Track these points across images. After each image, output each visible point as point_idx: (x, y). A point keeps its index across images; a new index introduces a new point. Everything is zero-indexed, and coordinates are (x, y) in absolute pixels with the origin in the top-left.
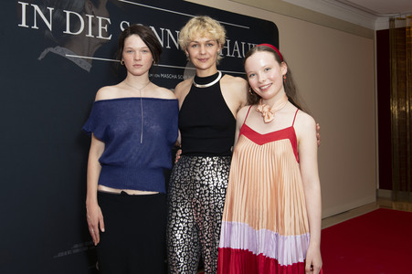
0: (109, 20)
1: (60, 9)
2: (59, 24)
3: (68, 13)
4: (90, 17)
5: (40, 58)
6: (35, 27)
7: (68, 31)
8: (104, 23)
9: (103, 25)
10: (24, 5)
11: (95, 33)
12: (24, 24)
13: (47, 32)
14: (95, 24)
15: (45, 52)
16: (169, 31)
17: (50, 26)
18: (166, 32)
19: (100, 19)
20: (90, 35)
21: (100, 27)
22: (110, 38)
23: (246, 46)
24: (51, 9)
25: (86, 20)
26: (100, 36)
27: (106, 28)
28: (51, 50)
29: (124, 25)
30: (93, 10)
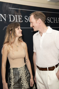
0: (21, 16)
3: (10, 15)
4: (16, 16)
5: (3, 30)
6: (1, 21)
7: (10, 21)
9: (20, 18)
11: (18, 20)
13: (5, 22)
17: (5, 20)
19: (19, 16)
20: (17, 21)
21: (19, 19)
22: (22, 21)
24: (5, 15)
25: (15, 17)
27: (21, 19)
29: (26, 17)
30: (17, 14)
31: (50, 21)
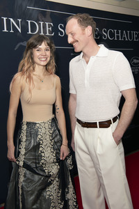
0: (52, 24)
3: (29, 22)
4: (42, 23)
5: (15, 49)
6: (12, 31)
7: (30, 32)
8: (50, 26)
9: (49, 27)
10: (5, 19)
12: (5, 30)
13: (18, 34)
15: (18, 45)
17: (20, 30)
20: (42, 33)
22: (53, 34)
23: (130, 33)
24: (20, 20)
25: (39, 25)
26: (48, 34)
28: (22, 43)
29: (61, 27)
30: (43, 19)
31: (107, 35)
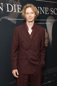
0: (21, 6)
1: (5, 3)
2: (5, 8)
3: (8, 4)
4: (15, 5)
7: (8, 11)
8: (20, 7)
9: (19, 8)
13: (1, 12)
14: (16, 8)
15: (1, 19)
16: (41, 8)
17: (2, 10)
18: (40, 8)
19: (18, 5)
20: (15, 11)
22: (21, 12)
24: (2, 4)
26: (18, 12)
27: (20, 9)
28: (3, 17)
30: (16, 3)
31: (53, 12)
